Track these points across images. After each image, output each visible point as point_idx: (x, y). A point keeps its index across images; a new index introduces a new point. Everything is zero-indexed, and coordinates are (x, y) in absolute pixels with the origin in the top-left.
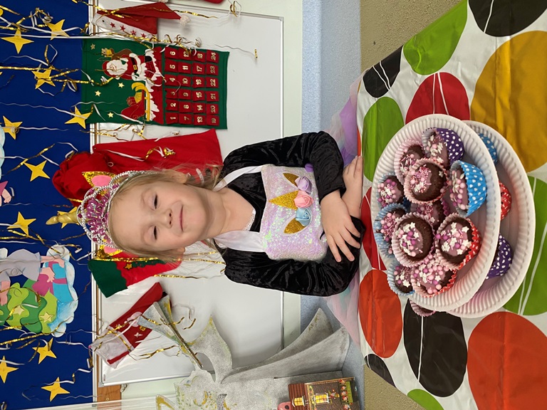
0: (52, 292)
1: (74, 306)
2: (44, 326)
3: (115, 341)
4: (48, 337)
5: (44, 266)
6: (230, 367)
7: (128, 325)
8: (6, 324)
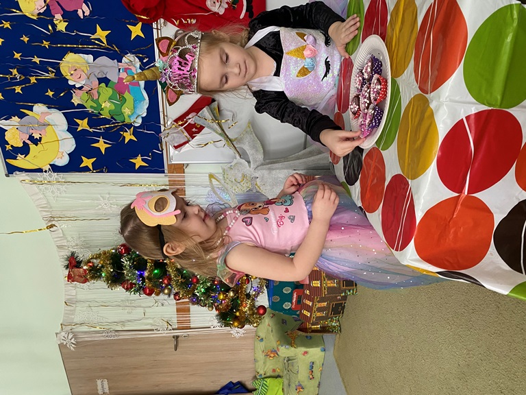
0: (129, 92)
1: (146, 104)
2: (126, 117)
3: (178, 132)
4: (129, 126)
5: (121, 71)
6: (262, 159)
7: (187, 122)
8: (99, 113)
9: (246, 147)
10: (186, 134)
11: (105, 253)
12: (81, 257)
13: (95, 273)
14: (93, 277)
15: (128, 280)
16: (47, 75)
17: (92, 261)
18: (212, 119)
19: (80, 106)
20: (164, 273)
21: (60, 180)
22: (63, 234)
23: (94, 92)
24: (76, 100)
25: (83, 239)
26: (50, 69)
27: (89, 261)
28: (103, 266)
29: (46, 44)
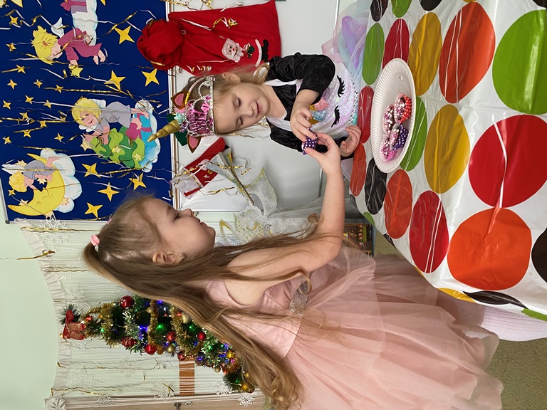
0: (140, 137)
1: (157, 150)
2: (136, 163)
3: (189, 179)
4: (139, 172)
5: (134, 116)
6: (275, 206)
7: (199, 168)
8: (109, 159)
9: (259, 193)
10: (197, 180)
11: (105, 306)
12: (79, 312)
13: (93, 328)
14: (91, 333)
15: (129, 336)
16: (58, 119)
17: (90, 315)
18: (225, 166)
19: (90, 151)
20: (169, 329)
21: (63, 228)
22: (62, 287)
23: (105, 137)
24: (85, 145)
25: (83, 292)
26: (61, 113)
27: (88, 316)
28: (102, 321)
29: (59, 89)
